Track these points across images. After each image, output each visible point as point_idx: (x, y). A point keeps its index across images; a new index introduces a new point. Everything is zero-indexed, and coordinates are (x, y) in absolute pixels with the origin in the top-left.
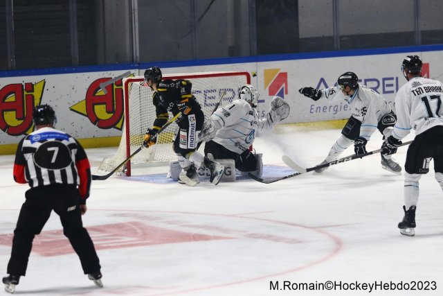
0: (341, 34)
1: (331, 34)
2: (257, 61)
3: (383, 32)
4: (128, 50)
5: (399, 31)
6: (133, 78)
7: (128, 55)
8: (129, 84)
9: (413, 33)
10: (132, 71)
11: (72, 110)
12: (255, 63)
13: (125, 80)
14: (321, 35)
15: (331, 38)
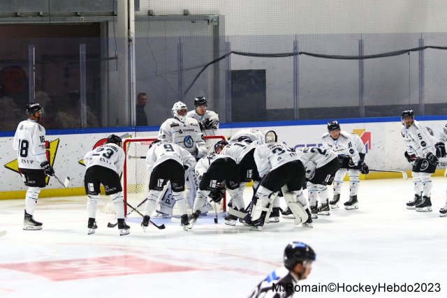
0: (300, 107)
1: (292, 107)
2: (232, 127)
3: (334, 106)
4: (127, 116)
5: (347, 105)
6: (130, 138)
7: (127, 120)
8: (127, 143)
9: (358, 108)
10: (130, 133)
11: (80, 163)
12: (230, 129)
13: (123, 140)
14: (283, 107)
15: (292, 110)
